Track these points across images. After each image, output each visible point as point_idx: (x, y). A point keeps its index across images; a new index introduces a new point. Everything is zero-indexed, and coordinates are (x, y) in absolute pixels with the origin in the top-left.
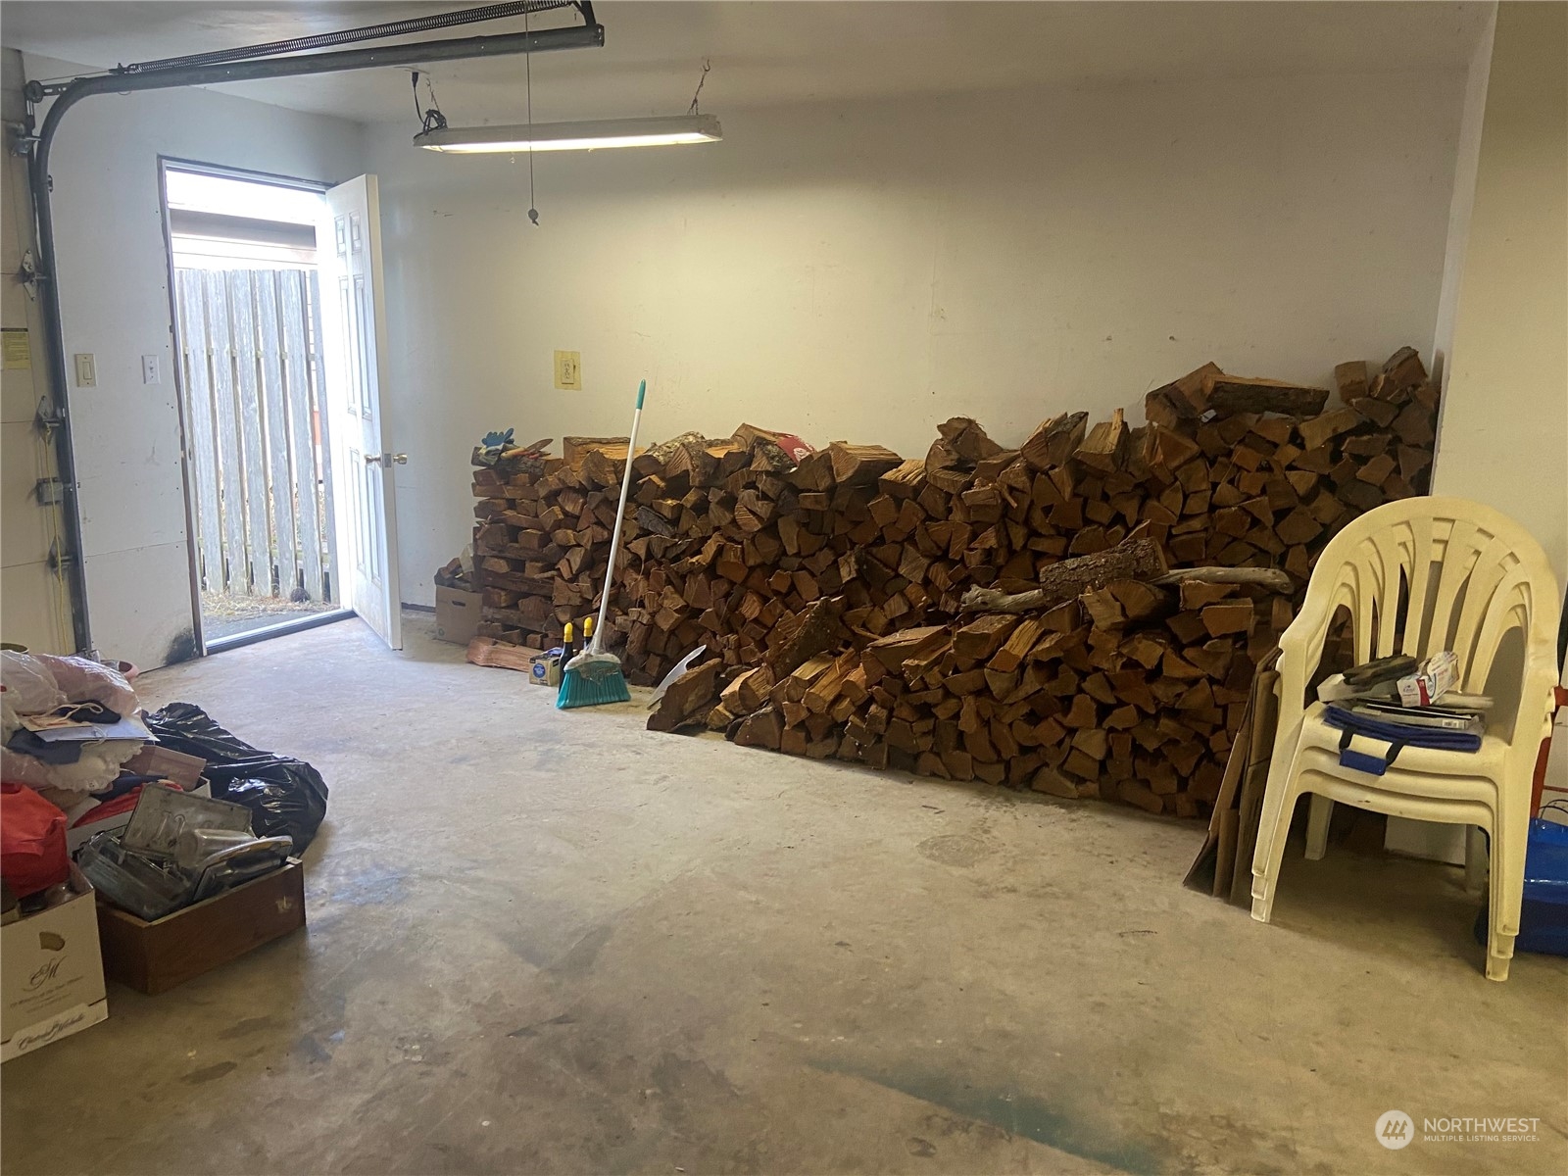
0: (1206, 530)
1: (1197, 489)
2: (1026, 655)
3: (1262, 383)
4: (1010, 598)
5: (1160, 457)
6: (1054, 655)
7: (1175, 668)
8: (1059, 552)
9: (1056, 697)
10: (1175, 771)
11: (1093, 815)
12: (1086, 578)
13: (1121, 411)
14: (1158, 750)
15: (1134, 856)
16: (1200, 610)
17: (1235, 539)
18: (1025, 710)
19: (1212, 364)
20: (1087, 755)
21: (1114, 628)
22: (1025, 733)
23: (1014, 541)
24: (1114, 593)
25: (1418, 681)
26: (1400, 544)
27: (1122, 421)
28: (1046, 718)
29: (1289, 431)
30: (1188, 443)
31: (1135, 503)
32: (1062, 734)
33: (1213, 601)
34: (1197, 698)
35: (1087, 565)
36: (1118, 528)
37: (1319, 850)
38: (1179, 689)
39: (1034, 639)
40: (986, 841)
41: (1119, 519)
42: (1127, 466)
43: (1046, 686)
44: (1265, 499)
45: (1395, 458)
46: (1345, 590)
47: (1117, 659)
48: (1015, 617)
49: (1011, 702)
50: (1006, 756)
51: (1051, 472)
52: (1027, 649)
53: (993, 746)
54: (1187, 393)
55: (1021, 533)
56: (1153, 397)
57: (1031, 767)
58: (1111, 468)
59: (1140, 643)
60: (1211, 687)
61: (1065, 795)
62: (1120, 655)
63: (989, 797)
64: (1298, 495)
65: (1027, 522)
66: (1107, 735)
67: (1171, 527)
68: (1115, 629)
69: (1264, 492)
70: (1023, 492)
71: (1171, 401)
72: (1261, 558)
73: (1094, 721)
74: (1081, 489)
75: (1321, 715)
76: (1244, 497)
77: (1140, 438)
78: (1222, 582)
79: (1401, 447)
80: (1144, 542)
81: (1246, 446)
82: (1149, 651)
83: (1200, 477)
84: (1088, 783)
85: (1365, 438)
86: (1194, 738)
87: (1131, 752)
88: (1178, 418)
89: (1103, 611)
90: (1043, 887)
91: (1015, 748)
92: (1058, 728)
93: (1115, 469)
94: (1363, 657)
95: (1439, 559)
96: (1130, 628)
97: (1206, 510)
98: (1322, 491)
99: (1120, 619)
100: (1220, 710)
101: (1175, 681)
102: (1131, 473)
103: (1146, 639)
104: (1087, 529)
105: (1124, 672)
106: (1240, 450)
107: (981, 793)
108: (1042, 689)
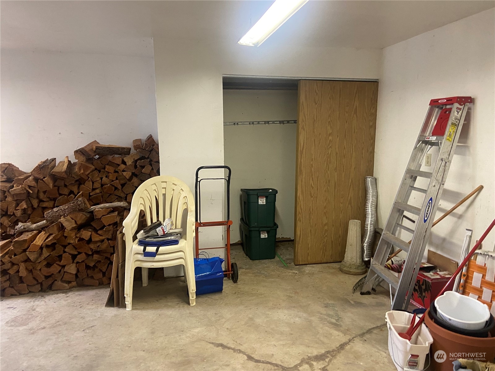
0: (101, 192)
1: (96, 180)
2: (42, 244)
3: (111, 146)
4: (35, 225)
5: (82, 171)
6: (53, 242)
7: (96, 238)
8: (52, 206)
9: (56, 256)
10: (101, 270)
11: (74, 293)
12: (62, 214)
13: (67, 157)
14: (95, 266)
15: (89, 302)
16: (101, 218)
17: (111, 194)
18: (45, 263)
19: (95, 141)
20: (70, 273)
21: (73, 229)
22: (46, 271)
23: (34, 204)
24: (72, 217)
25: (161, 228)
26: (154, 190)
27: (68, 160)
28: (53, 264)
29: (121, 160)
30: (91, 166)
31: (76, 187)
32: (59, 268)
33: (105, 214)
34: (104, 246)
35: (61, 209)
36: (72, 195)
37: (146, 283)
38: (98, 244)
39: (45, 238)
40: (34, 313)
41: (72, 192)
42: (71, 175)
43: (51, 253)
44: (118, 181)
45: (151, 166)
46: (142, 205)
47: (76, 238)
48: (37, 231)
49: (39, 261)
50: (40, 281)
51: (44, 179)
52: (42, 242)
53: (34, 278)
54: (87, 150)
55: (36, 202)
56: (76, 152)
57: (50, 282)
58: (65, 176)
59: (83, 232)
60: (108, 241)
61: (64, 289)
62: (77, 237)
63: (35, 298)
64: (127, 179)
65: (38, 197)
66: (77, 264)
67: (90, 193)
68: (75, 229)
69: (117, 179)
70: (34, 187)
71: (82, 153)
72: (120, 199)
73: (71, 261)
74: (56, 184)
75: (137, 243)
76: (111, 181)
77: (75, 165)
78: (108, 208)
79: (152, 163)
80: (80, 199)
81: (109, 165)
82: (86, 234)
83: (96, 176)
84: (72, 283)
85: (142, 161)
86: (105, 259)
87: (86, 268)
88: (86, 158)
89: (68, 224)
90: (56, 323)
91: (43, 277)
92: (58, 267)
93: (67, 176)
94: (149, 223)
95: (165, 193)
96: (79, 228)
97: (100, 186)
98: (134, 177)
99: (75, 225)
100: (112, 248)
101: (96, 242)
102: (73, 177)
103: (85, 230)
104: (61, 197)
105: (79, 243)
106: (107, 167)
107: (32, 297)
108: (50, 254)
